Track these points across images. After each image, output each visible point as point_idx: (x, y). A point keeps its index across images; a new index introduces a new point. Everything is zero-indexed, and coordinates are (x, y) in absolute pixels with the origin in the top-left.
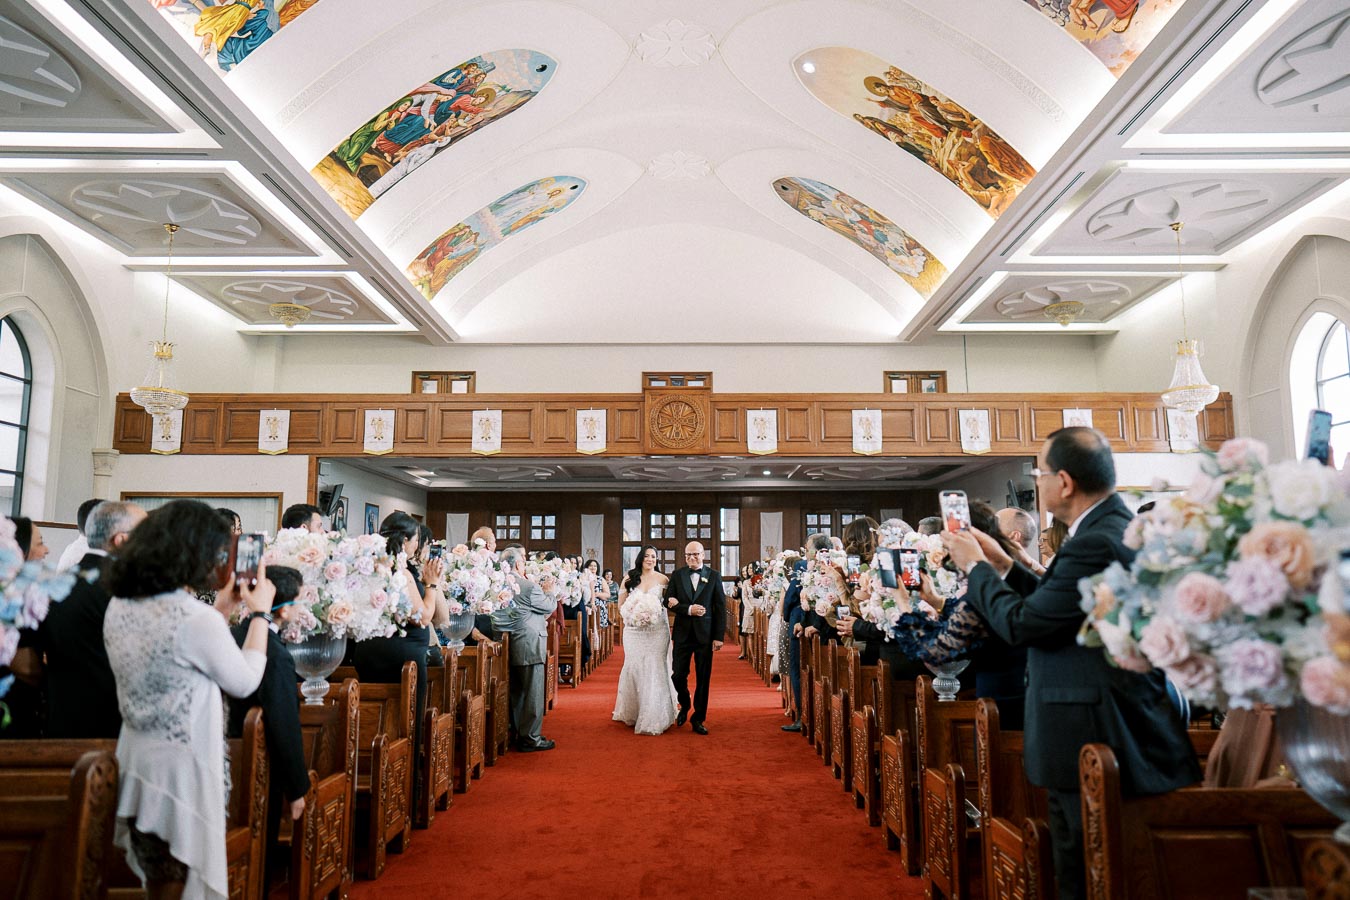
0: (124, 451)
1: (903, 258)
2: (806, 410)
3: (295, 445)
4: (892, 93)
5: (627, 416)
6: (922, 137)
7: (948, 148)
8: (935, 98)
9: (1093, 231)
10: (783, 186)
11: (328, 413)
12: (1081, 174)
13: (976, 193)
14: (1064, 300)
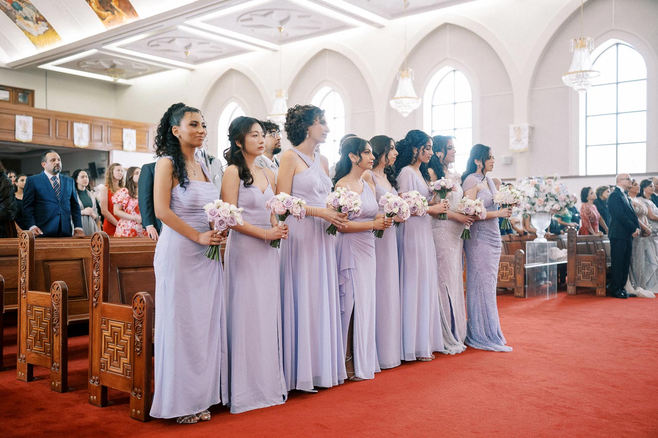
1: (31, 23)
9: (151, 45)
12: (162, 26)
13: (99, 11)
14: (117, 67)
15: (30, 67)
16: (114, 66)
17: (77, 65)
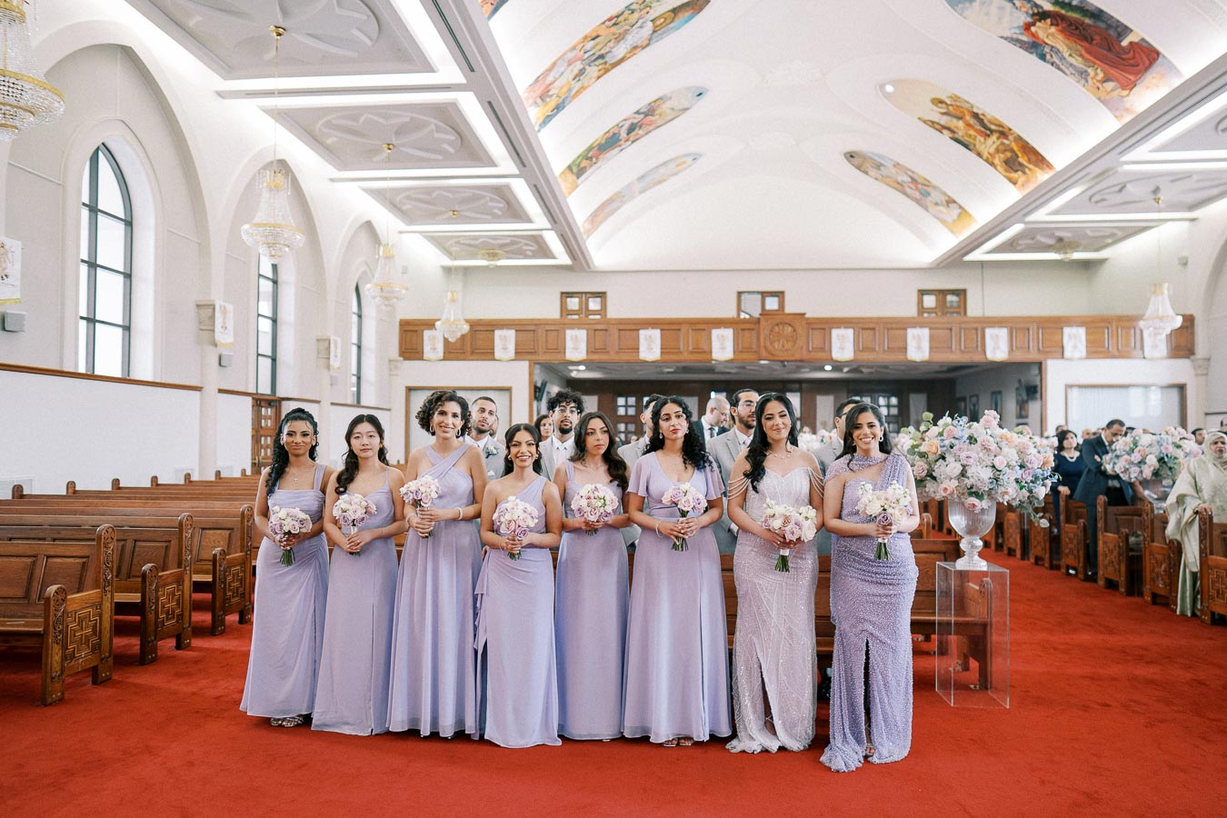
0: (406, 359)
1: (942, 209)
2: (874, 329)
3: (520, 354)
4: (951, 108)
5: (747, 334)
6: (970, 136)
7: (990, 145)
8: (983, 115)
9: (1094, 200)
10: (851, 156)
11: (541, 332)
12: (1088, 174)
13: (1007, 174)
14: (1066, 240)
15: (955, 260)
16: (1060, 240)
17: (1010, 246)
